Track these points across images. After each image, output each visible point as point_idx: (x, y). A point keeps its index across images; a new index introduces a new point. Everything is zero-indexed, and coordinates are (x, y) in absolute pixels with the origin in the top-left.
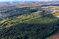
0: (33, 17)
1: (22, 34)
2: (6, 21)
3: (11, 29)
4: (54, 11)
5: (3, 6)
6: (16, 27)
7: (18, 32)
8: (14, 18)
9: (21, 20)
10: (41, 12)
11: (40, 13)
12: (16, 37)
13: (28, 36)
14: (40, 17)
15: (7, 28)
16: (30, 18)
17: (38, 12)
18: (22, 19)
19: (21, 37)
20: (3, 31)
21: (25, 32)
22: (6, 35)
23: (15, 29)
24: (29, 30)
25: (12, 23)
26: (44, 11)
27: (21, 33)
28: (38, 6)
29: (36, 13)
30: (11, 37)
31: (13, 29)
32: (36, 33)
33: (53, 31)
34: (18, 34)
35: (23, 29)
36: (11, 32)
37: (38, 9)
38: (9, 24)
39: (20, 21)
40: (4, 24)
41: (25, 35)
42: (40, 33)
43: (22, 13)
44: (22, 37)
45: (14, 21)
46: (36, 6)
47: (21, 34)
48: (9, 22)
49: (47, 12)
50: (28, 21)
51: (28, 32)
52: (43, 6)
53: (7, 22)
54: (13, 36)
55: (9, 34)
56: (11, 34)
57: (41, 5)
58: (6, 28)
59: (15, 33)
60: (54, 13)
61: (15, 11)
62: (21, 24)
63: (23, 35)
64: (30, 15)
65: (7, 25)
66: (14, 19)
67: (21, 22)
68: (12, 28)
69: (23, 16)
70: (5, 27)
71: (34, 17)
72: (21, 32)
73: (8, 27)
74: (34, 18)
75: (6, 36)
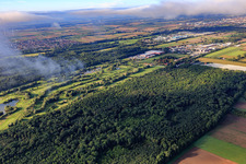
0: (136, 69)
1: (122, 128)
2: (50, 87)
3: (77, 113)
4: (201, 49)
5: (26, 39)
6: (91, 105)
9: (100, 82)
10: (158, 52)
11: (157, 55)
12: (105, 142)
13: (142, 134)
14: (161, 70)
15: (64, 111)
16: (129, 74)
17: (148, 53)
18: (104, 80)
20: (51, 123)
21: (130, 120)
22: (68, 135)
23: (92, 115)
24: (140, 114)
25: (75, 94)
26: (167, 50)
28: (142, 33)
29: (143, 56)
30: (87, 142)
31: (85, 113)
32: (166, 121)
33: (220, 112)
34: (108, 129)
35: (118, 112)
36: (79, 123)
37: (144, 44)
38: (64, 96)
39: (99, 85)
41: (133, 132)
42: (177, 123)
43: (99, 59)
45: (77, 87)
46: (136, 34)
47: (118, 128)
48: (60, 89)
49: (177, 52)
50: (125, 85)
51: (137, 121)
52: (158, 34)
53: (55, 91)
54: (93, 136)
55: (76, 130)
56: (84, 130)
57: (151, 29)
58: (59, 112)
59: (95, 125)
60: (203, 55)
61: (72, 52)
62: (105, 96)
63: (127, 131)
64: (126, 63)
65: (58, 100)
67: (101, 88)
68: (81, 112)
69: (105, 70)
70: (54, 108)
71: (140, 71)
72: (115, 124)
73: (67, 108)
74: (142, 74)
75: (68, 139)
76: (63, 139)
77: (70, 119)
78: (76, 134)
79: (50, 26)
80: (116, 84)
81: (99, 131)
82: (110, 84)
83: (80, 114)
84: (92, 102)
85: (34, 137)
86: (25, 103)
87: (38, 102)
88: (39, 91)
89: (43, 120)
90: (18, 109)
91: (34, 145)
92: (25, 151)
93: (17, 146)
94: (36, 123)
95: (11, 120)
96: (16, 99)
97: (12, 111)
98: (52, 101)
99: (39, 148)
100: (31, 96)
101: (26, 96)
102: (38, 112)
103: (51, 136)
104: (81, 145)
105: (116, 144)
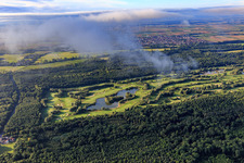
1: (232, 138)
3: (188, 111)
6: (204, 106)
7: (215, 126)
8: (194, 77)
9: (219, 84)
12: (209, 146)
15: (175, 107)
18: (224, 83)
19: (226, 150)
22: (173, 130)
23: (202, 116)
25: (189, 92)
27: (224, 135)
30: (190, 142)
31: (195, 113)
34: (216, 134)
35: (231, 120)
36: (187, 121)
38: (179, 93)
39: (217, 88)
40: (162, 92)
44: (231, 149)
45: (194, 85)
47: (227, 136)
48: (177, 85)
53: (171, 87)
54: (198, 138)
55: (182, 127)
56: (190, 129)
58: (170, 107)
59: (203, 128)
62: (221, 100)
63: (237, 142)
65: (172, 95)
66: (193, 80)
67: (219, 91)
68: (192, 111)
69: (228, 73)
70: (167, 102)
72: (225, 131)
73: (178, 105)
75: (173, 134)
76: (168, 133)
77: (180, 116)
78: (181, 131)
79: (179, 22)
80: (237, 90)
81: (206, 134)
82: (230, 88)
83: (190, 113)
84: (205, 104)
85: (143, 124)
86: (142, 93)
87: (154, 94)
88: (157, 84)
89: (154, 111)
90: (136, 97)
91: (141, 132)
92: (134, 134)
93: (128, 129)
94: (148, 113)
95: (129, 105)
96: (136, 88)
97: (131, 98)
98: (166, 95)
99: (146, 135)
100: (149, 87)
101: (144, 86)
102: (152, 103)
103: (158, 127)
104: (183, 143)
105: (221, 152)
